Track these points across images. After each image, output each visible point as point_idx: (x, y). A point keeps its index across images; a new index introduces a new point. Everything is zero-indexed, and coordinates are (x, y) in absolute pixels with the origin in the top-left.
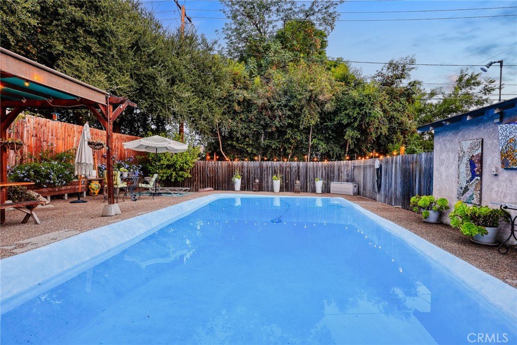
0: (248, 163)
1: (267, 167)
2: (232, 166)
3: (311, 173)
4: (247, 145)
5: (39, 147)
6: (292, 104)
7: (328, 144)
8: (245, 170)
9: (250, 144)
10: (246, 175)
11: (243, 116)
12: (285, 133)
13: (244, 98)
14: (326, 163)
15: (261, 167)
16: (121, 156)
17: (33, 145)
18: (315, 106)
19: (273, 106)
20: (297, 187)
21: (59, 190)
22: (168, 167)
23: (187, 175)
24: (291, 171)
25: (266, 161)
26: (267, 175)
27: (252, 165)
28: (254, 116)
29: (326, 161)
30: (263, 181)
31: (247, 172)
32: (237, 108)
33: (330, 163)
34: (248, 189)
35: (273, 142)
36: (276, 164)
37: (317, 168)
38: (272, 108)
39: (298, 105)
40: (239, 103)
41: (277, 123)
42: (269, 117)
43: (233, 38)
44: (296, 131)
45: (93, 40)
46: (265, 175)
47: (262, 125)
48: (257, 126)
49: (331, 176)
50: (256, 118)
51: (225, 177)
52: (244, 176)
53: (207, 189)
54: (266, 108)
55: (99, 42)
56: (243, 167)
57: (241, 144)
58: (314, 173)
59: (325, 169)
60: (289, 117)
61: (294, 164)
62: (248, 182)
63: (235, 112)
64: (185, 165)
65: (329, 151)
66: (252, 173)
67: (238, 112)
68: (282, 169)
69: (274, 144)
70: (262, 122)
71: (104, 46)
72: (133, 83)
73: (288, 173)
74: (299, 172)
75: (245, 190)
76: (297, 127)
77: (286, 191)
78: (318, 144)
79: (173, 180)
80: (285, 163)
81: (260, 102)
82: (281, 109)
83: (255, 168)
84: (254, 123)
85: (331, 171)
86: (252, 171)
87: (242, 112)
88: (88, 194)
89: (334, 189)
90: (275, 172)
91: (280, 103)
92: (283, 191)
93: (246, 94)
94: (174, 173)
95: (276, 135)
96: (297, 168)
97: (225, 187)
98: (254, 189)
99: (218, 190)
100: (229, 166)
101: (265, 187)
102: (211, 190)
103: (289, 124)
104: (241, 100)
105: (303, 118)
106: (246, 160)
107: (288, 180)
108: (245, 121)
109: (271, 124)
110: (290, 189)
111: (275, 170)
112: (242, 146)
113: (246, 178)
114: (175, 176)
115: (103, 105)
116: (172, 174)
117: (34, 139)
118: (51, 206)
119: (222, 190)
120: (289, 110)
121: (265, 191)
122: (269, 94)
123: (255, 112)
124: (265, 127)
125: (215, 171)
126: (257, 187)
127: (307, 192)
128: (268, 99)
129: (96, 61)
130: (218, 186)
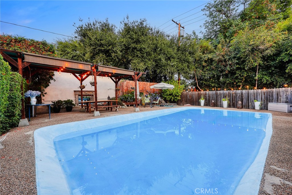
0: (209, 92)
1: (220, 94)
2: (200, 94)
3: (252, 97)
4: (212, 82)
5: (127, 90)
6: (238, 56)
7: (272, 77)
8: (207, 96)
9: (213, 82)
10: (208, 98)
11: (208, 68)
12: (235, 73)
13: (208, 58)
14: (265, 90)
15: (216, 94)
16: (153, 91)
17: (126, 89)
18: (258, 53)
19: (225, 59)
20: (239, 105)
21: (132, 103)
22: (170, 95)
23: (179, 98)
24: (236, 96)
25: (219, 90)
26: (220, 98)
27: (211, 93)
28: (214, 66)
29: (265, 88)
30: (218, 101)
31: (208, 97)
32: (204, 64)
33: (269, 90)
34: (209, 105)
35: (227, 79)
36: (226, 91)
37: (257, 94)
38: (225, 61)
39: (243, 56)
40: (206, 61)
41: (228, 68)
42: (224, 66)
43: (209, 27)
44: (243, 72)
45: (139, 52)
46: (219, 98)
47: (219, 71)
48: (216, 72)
49: (270, 99)
50: (216, 68)
51: (197, 99)
52: (207, 99)
53: (187, 105)
54: (221, 61)
55: (141, 53)
56: (206, 94)
57: (208, 82)
58: (254, 96)
59: (264, 94)
60: (237, 64)
61: (239, 92)
62: (209, 102)
63: (204, 67)
64: (177, 94)
65: (273, 82)
66: (211, 97)
67: (205, 66)
68: (229, 95)
69: (228, 80)
70: (220, 69)
71: (142, 53)
72: (154, 63)
73: (234, 97)
74: (242, 96)
75: (207, 106)
76: (244, 69)
77: (233, 107)
78: (263, 78)
79: (172, 100)
80: (233, 91)
81: (217, 59)
82: (232, 60)
83: (213, 95)
84: (215, 70)
85: (269, 95)
86: (211, 96)
87: (207, 65)
88: (141, 105)
89: (271, 108)
90: (225, 97)
91: (231, 57)
92: (231, 107)
93: (210, 56)
94: (173, 98)
95: (229, 75)
96: (240, 94)
97: (197, 104)
98: (211, 105)
99: (193, 105)
100: (199, 94)
101: (219, 105)
102: (189, 105)
103: (237, 67)
104: (206, 60)
105: (248, 63)
106: (208, 90)
107: (235, 101)
108: (210, 70)
109: (225, 70)
110: (235, 106)
111: (225, 96)
112: (209, 83)
113: (208, 99)
114: (173, 99)
115: (133, 75)
116: (172, 98)
117: (126, 87)
118: (127, 108)
119: (195, 105)
120: (237, 60)
121: (219, 107)
122: (222, 53)
123: (215, 64)
124: (222, 71)
125: (192, 96)
126: (213, 104)
127: (249, 108)
128: (222, 56)
129: (140, 59)
130: (193, 103)
